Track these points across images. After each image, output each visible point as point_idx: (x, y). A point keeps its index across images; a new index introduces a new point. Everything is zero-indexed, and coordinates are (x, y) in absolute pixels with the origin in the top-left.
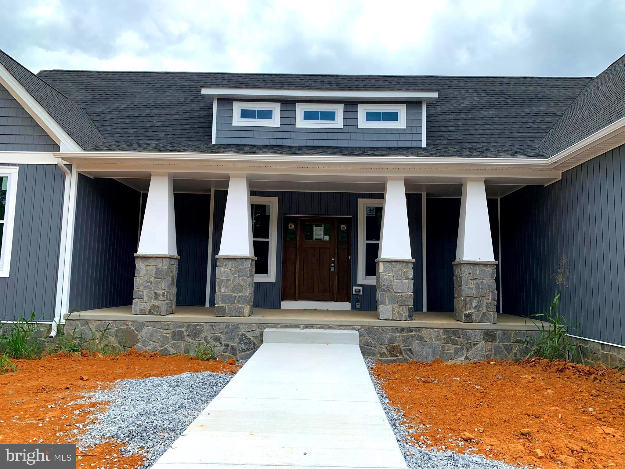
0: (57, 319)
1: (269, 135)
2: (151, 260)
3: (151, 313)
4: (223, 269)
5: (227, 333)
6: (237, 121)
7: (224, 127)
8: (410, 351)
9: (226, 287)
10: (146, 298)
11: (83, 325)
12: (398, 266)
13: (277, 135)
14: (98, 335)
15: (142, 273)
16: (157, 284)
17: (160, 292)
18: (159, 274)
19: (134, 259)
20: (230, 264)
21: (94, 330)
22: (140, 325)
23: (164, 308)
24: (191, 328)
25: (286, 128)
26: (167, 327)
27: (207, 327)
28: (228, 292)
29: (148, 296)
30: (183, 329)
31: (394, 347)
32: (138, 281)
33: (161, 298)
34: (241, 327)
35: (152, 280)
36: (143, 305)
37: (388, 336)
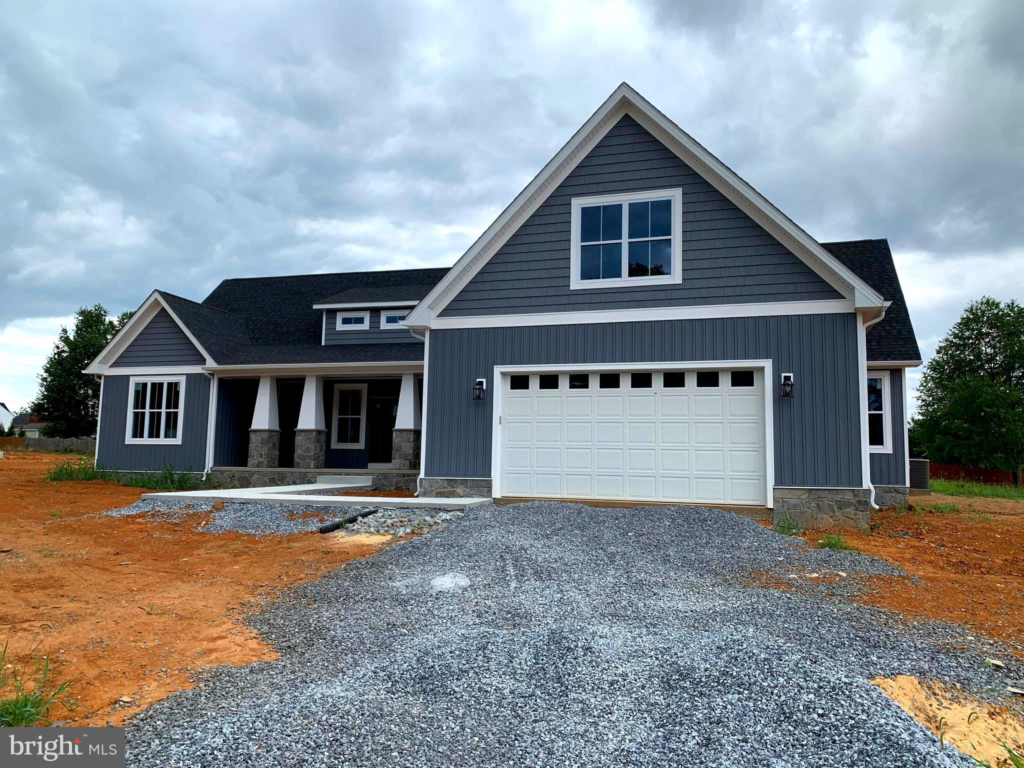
0: (206, 470)
1: (362, 336)
2: (258, 433)
3: (258, 466)
4: (299, 438)
5: (300, 478)
6: (340, 327)
7: (331, 332)
8: (408, 489)
9: (301, 449)
10: (255, 457)
11: (220, 474)
12: (405, 433)
13: (366, 336)
14: (229, 480)
15: (254, 441)
16: (262, 447)
17: (263, 453)
18: (263, 442)
19: (249, 432)
20: (303, 434)
21: (226, 477)
22: (253, 474)
23: (266, 463)
24: (280, 475)
25: (374, 330)
26: (266, 475)
27: (289, 474)
28: (302, 453)
29: (257, 456)
30: (276, 476)
31: (398, 487)
32: (251, 446)
33: (264, 457)
34: (309, 475)
35: (259, 445)
36: (254, 461)
37: (395, 480)
